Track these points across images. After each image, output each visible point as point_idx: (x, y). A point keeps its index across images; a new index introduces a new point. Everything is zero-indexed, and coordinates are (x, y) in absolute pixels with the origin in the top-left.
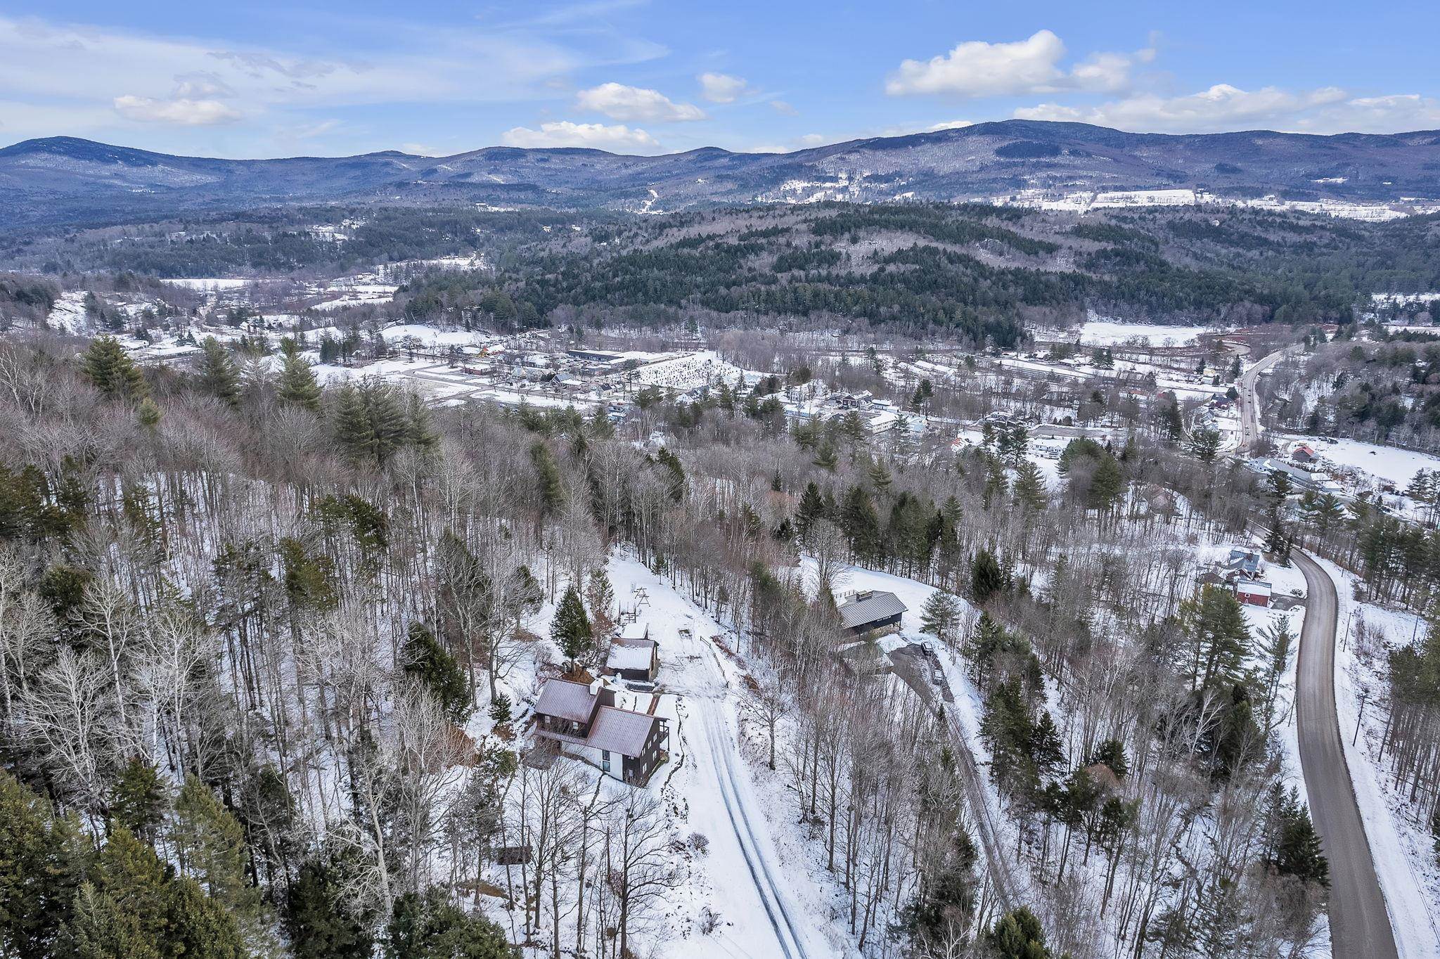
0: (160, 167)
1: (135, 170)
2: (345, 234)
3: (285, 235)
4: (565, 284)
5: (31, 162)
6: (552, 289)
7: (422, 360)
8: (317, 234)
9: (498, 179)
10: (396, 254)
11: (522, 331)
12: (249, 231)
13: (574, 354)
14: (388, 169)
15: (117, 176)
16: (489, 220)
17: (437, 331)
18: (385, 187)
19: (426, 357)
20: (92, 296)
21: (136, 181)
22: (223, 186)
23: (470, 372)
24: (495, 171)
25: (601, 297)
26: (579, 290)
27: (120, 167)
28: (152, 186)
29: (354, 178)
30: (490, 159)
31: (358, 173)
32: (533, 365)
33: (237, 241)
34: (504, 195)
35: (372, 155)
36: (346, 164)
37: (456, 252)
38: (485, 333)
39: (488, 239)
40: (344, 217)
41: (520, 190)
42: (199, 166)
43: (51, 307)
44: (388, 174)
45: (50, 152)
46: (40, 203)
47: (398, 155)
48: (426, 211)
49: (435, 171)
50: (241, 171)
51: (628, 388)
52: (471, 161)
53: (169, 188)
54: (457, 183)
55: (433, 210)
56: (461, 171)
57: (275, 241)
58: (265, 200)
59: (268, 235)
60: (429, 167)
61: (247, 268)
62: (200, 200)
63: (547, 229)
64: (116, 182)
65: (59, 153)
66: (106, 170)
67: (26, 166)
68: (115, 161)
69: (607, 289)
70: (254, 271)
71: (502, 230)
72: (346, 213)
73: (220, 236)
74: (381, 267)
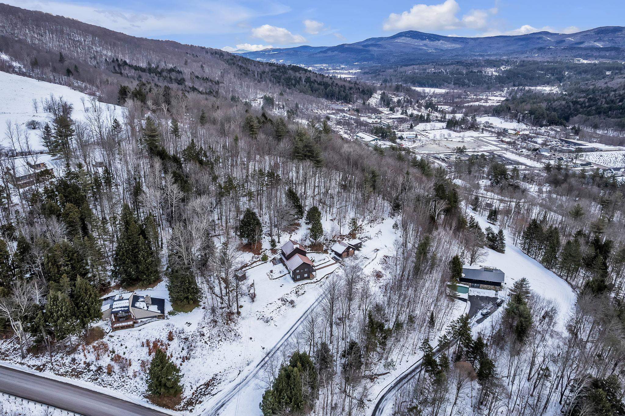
0: (441, 41)
1: (432, 42)
2: (498, 72)
3: (472, 72)
4: (587, 104)
5: (399, 41)
6: (579, 106)
7: (488, 133)
8: (485, 72)
9: (599, 45)
10: (517, 83)
11: (546, 126)
12: (457, 69)
13: (562, 141)
14: (540, 41)
15: (425, 45)
16: (574, 68)
17: (503, 121)
18: (532, 50)
19: (490, 131)
20: (384, 93)
21: (429, 47)
22: (462, 49)
23: (502, 141)
24: (599, 40)
25: (604, 113)
26: (594, 108)
27: (427, 42)
28: (436, 49)
29: (521, 45)
30: (598, 34)
31: (524, 43)
32: (536, 143)
33: (452, 74)
34: (597, 54)
35: (534, 34)
36: (519, 39)
37: (548, 83)
38: (526, 124)
39: (569, 78)
40: (502, 65)
41: (608, 51)
42: (456, 41)
43: (371, 96)
44: (538, 43)
45: (406, 37)
46: (396, 56)
47: (546, 33)
48: (544, 62)
49: (564, 41)
50: (472, 43)
51: (574, 161)
52: (587, 35)
53: (442, 50)
54: (572, 48)
55: (548, 62)
56: (578, 41)
57: (467, 74)
58: (475, 56)
59: (464, 72)
60: (560, 39)
61: (452, 85)
62: (450, 55)
63: (608, 73)
64: (424, 48)
65: (408, 37)
66: (421, 43)
67: (397, 42)
68: (425, 39)
69: (610, 109)
70: (453, 86)
71: (580, 73)
72: (504, 63)
73: (446, 71)
74: (506, 89)
